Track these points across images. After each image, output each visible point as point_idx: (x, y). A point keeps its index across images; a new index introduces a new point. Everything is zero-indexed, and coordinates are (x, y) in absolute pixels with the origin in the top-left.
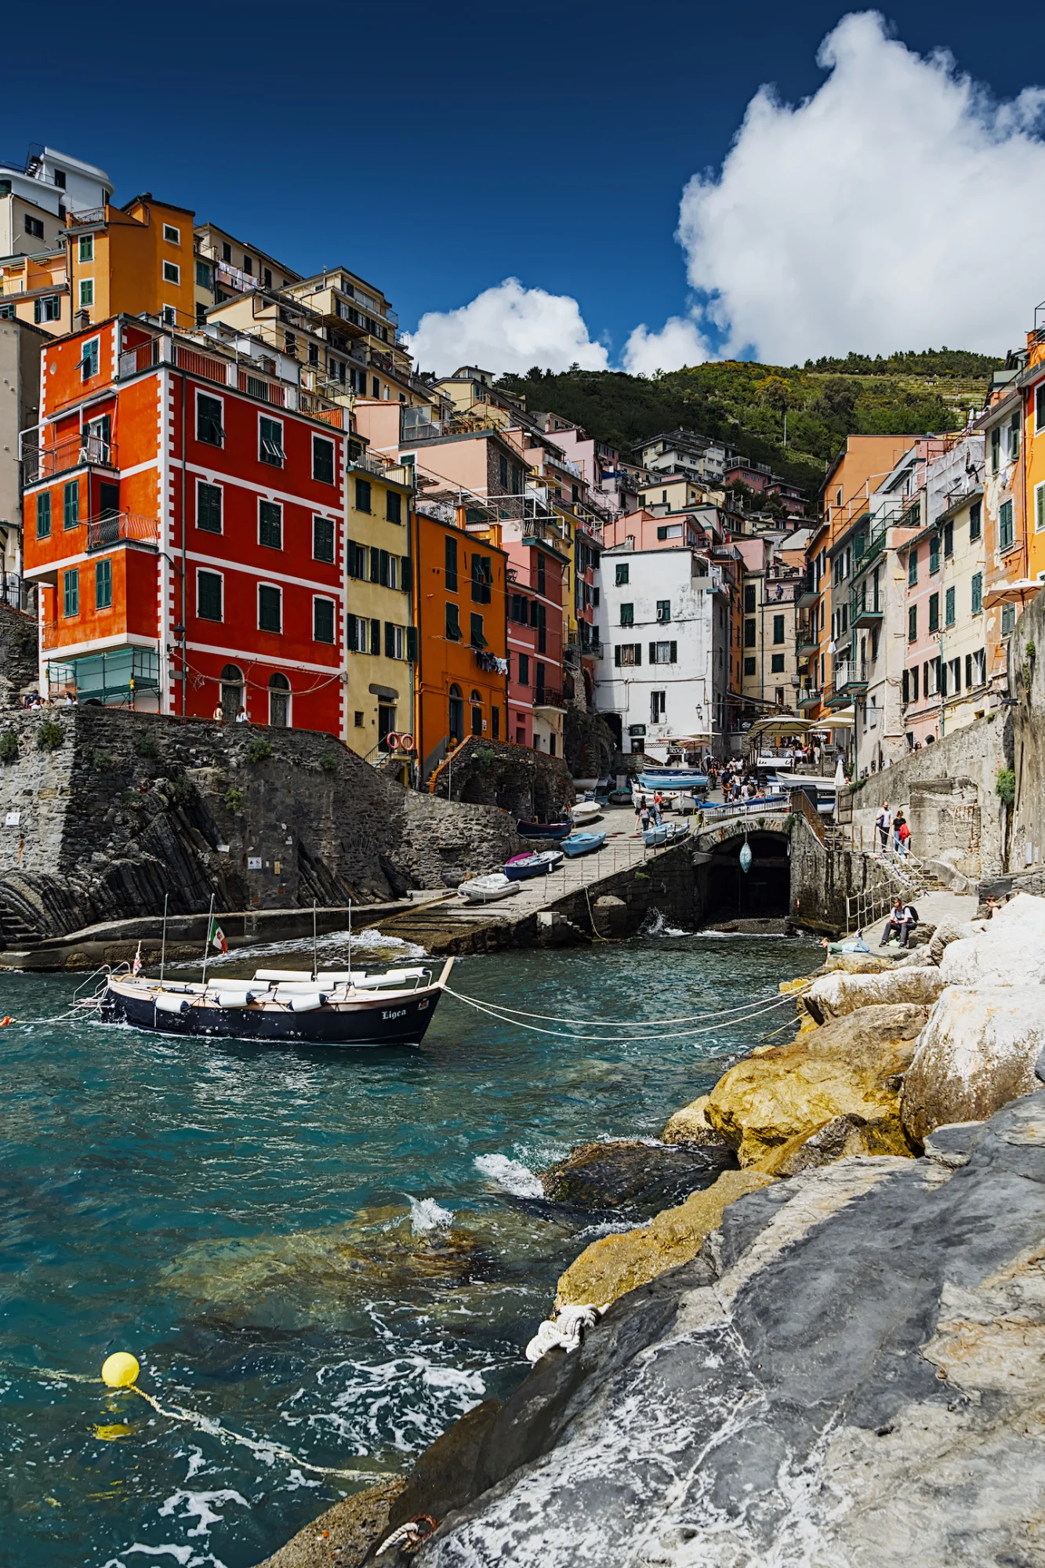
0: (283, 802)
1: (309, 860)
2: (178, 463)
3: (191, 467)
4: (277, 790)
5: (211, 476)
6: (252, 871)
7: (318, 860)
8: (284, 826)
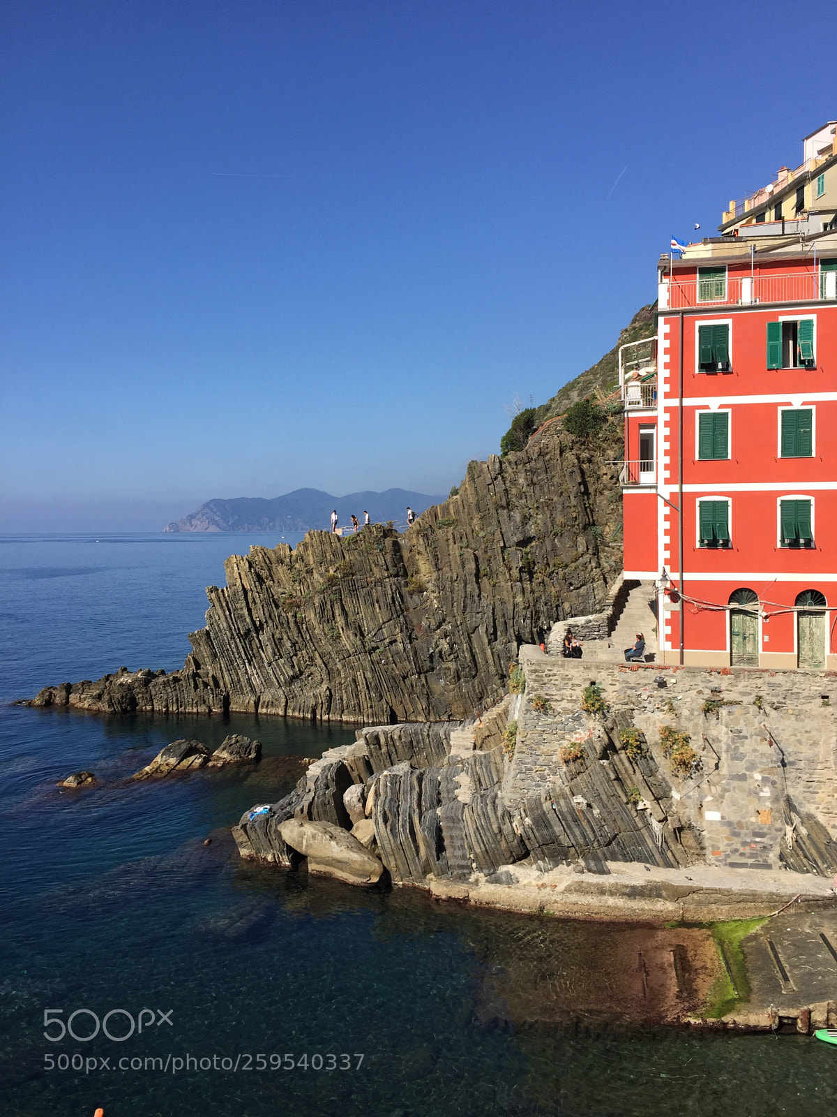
0: (755, 750)
1: (798, 813)
2: (675, 402)
3: (687, 402)
4: (746, 738)
5: (714, 404)
6: (711, 823)
7: (810, 817)
8: (758, 776)
